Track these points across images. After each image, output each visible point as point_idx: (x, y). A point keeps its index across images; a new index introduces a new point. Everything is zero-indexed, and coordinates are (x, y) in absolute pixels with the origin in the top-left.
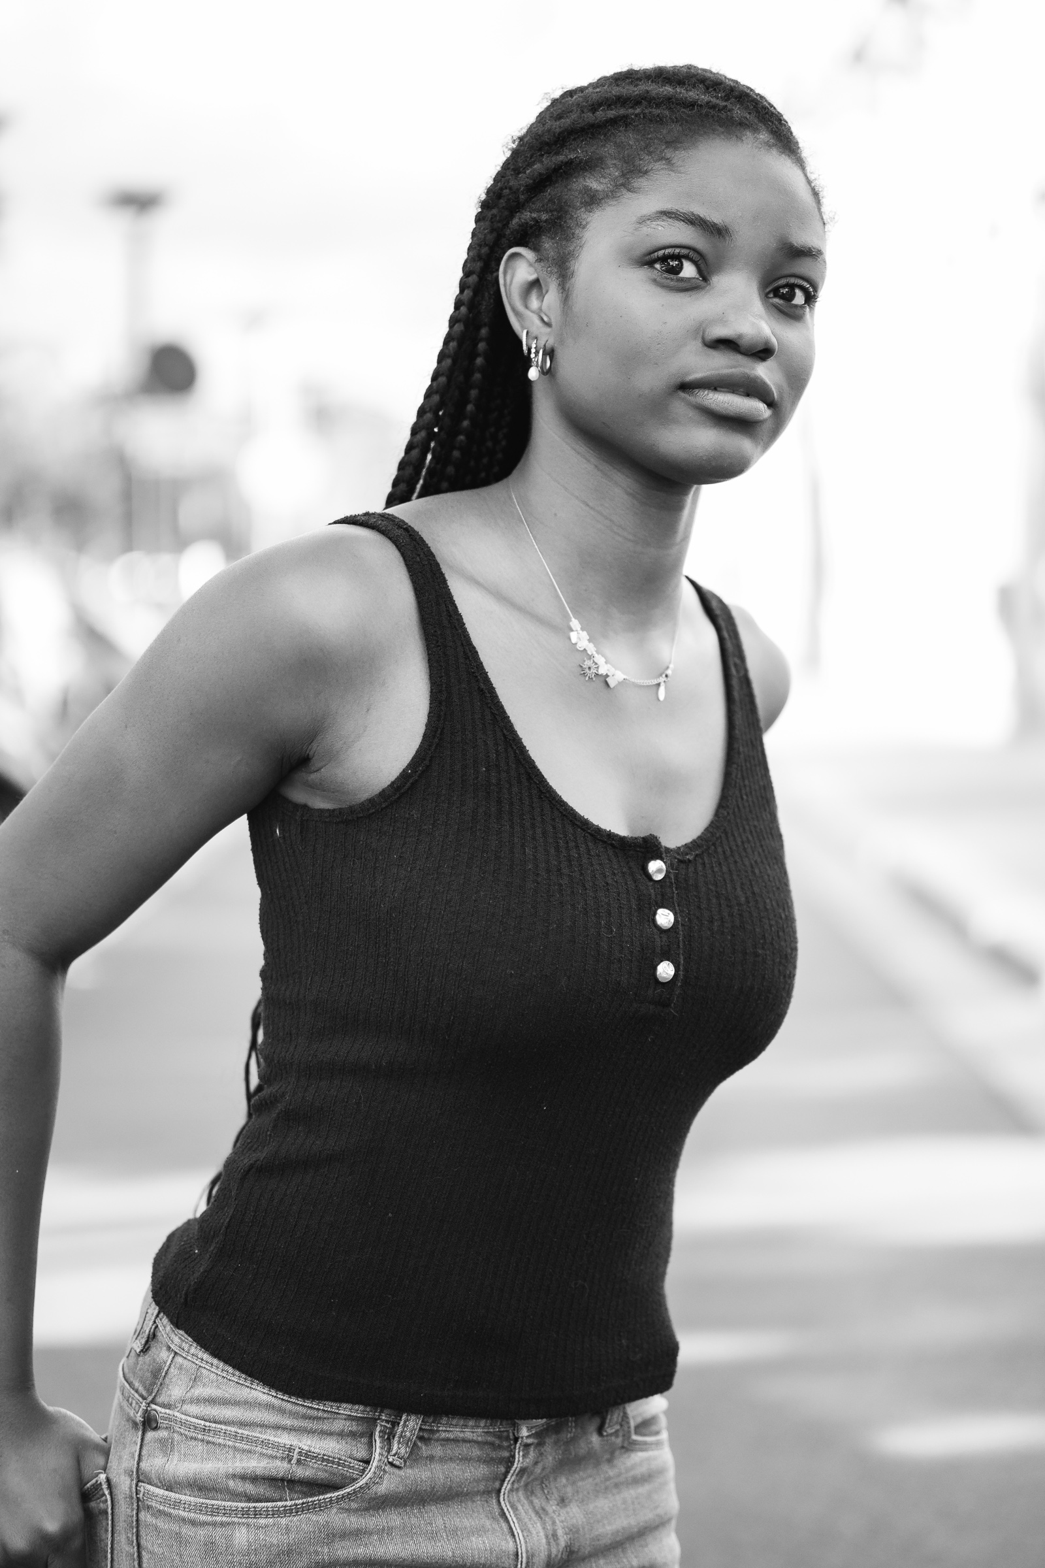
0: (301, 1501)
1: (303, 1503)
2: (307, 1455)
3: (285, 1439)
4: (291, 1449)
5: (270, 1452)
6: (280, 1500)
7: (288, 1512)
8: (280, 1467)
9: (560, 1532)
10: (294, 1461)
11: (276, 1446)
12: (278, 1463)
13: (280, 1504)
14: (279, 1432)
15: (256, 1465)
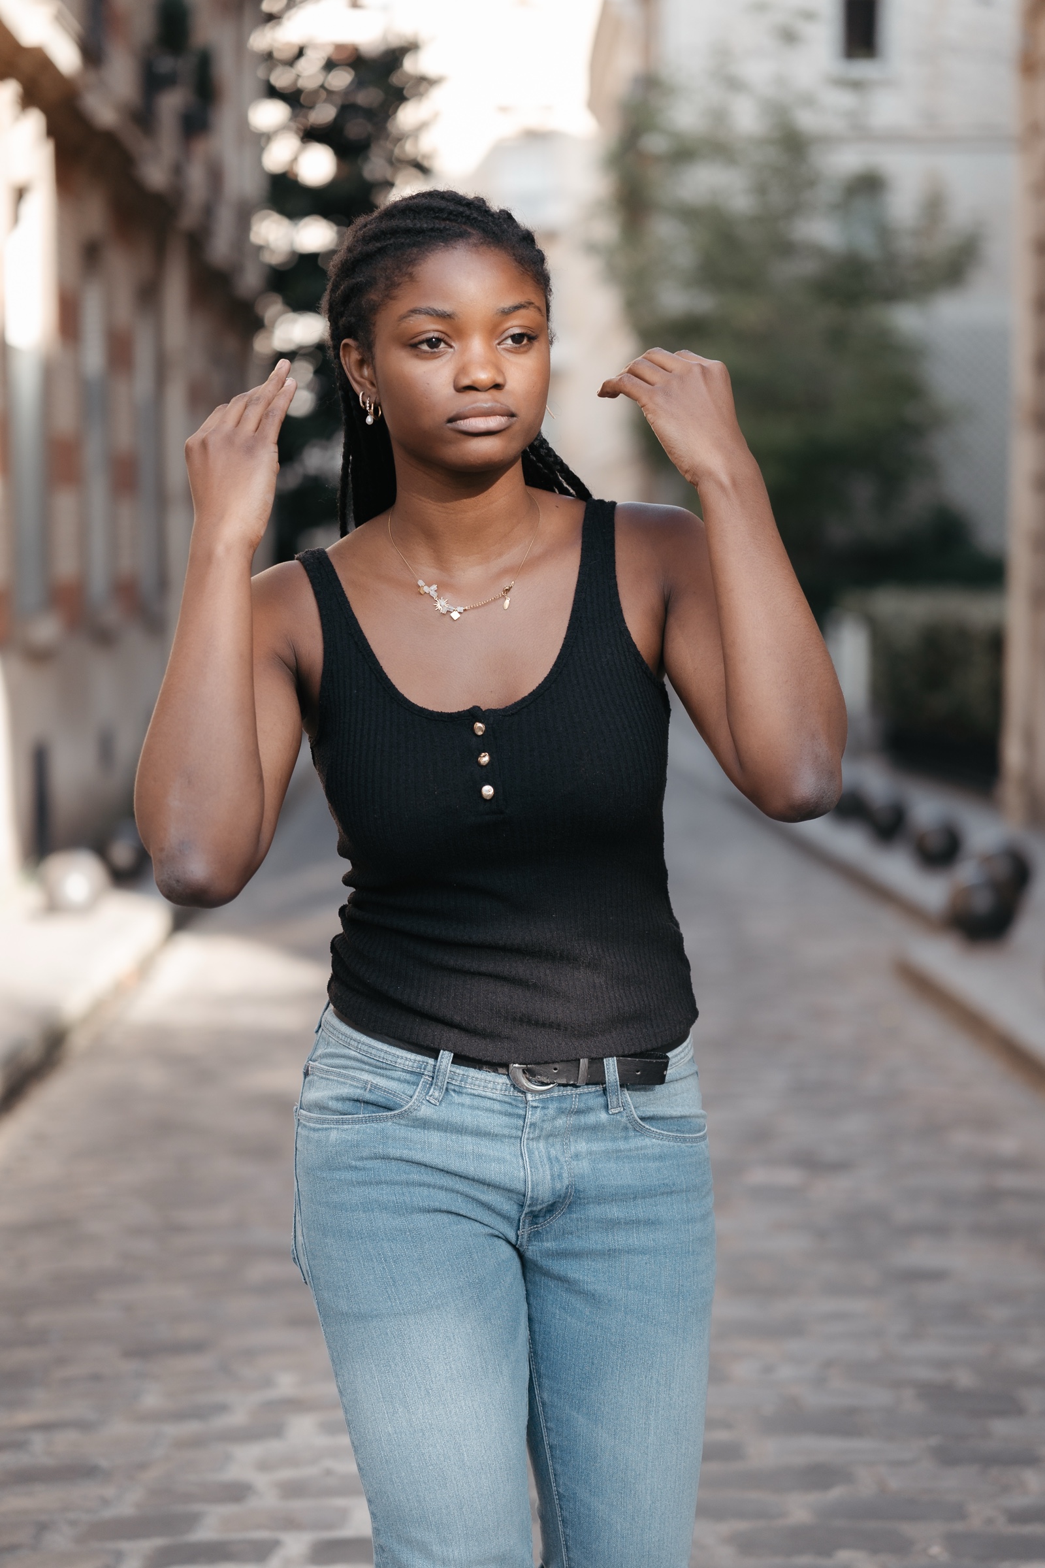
0: (368, 1115)
1: (369, 1117)
2: (375, 1087)
3: (366, 1076)
4: (366, 1082)
5: (355, 1084)
6: (356, 1114)
7: (360, 1121)
8: (358, 1093)
9: (565, 1175)
10: (368, 1090)
11: (358, 1080)
12: (359, 1091)
13: (356, 1116)
14: (363, 1073)
15: (345, 1091)
